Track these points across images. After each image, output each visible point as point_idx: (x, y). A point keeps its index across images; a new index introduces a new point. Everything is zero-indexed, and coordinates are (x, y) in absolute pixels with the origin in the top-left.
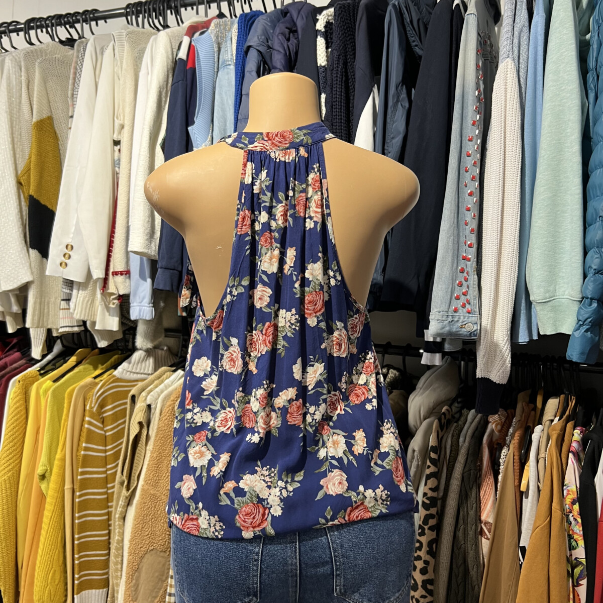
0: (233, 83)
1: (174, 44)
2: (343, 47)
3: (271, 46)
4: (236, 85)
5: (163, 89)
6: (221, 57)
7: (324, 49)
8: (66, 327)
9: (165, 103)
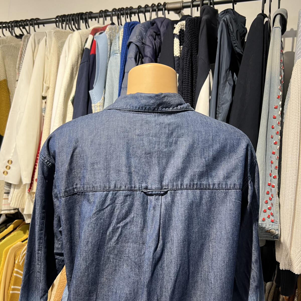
0: (119, 65)
1: (83, 39)
2: (191, 45)
3: (144, 43)
4: (121, 66)
5: (75, 66)
6: (112, 48)
7: (179, 45)
8: (6, 210)
9: (76, 75)
